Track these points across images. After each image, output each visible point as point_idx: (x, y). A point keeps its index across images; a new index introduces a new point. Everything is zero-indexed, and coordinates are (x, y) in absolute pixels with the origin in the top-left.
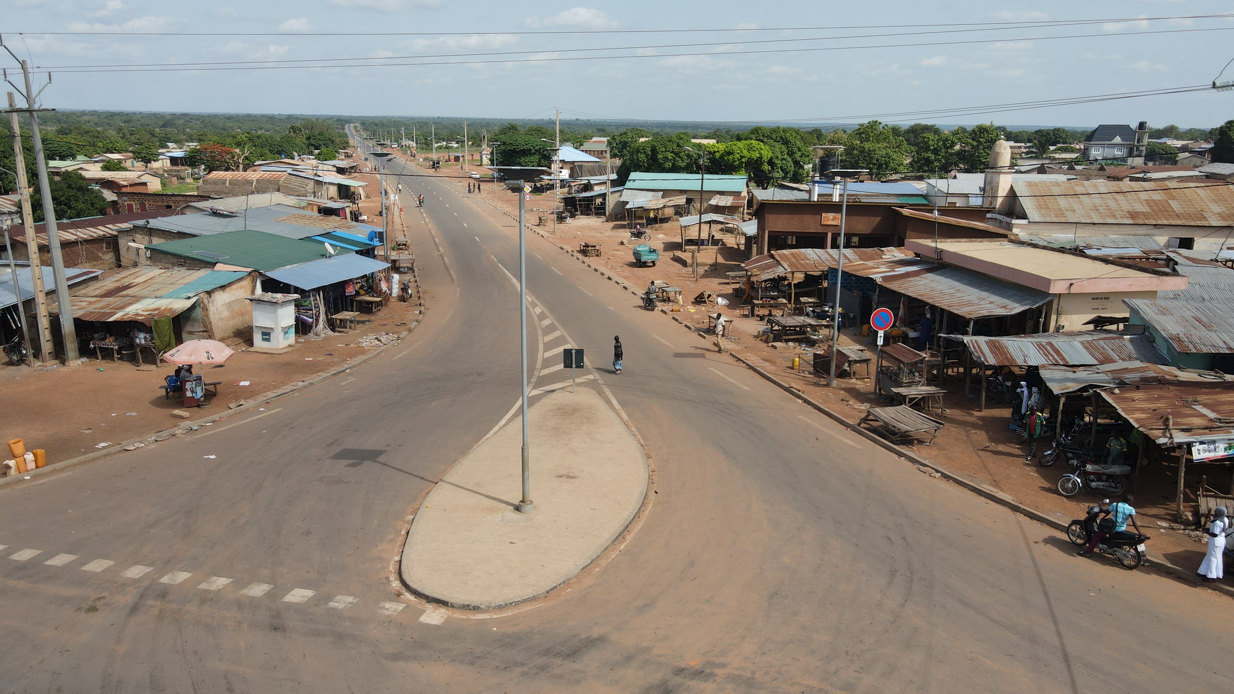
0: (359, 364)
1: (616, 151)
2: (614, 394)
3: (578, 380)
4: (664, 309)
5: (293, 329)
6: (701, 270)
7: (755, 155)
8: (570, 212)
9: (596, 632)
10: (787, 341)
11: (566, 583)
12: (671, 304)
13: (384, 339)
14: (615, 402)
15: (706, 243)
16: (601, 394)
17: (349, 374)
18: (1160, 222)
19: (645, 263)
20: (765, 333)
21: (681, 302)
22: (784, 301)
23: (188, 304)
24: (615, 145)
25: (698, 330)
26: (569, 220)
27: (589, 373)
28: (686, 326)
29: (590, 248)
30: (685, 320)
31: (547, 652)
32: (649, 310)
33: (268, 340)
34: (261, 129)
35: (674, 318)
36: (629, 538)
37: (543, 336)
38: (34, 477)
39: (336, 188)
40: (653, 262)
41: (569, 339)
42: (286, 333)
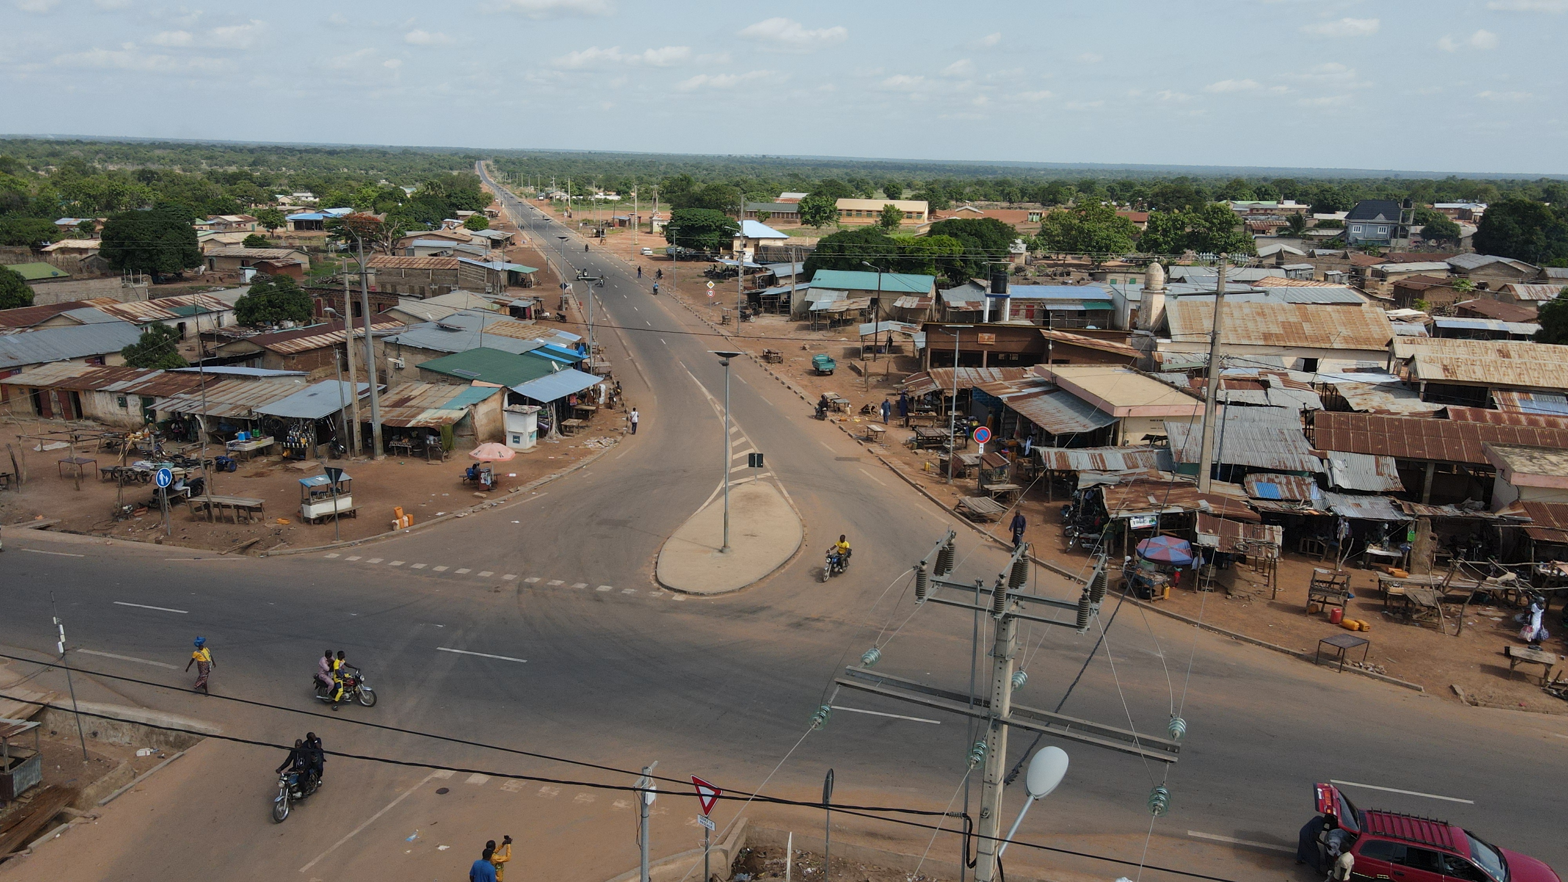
0: (591, 463)
1: (808, 217)
2: (785, 487)
3: (758, 477)
4: (833, 418)
5: (535, 434)
6: (873, 380)
7: (946, 252)
8: (754, 309)
9: (766, 605)
10: (927, 448)
11: (751, 585)
12: (840, 414)
13: (603, 441)
14: (785, 492)
15: (883, 351)
16: (775, 486)
17: (586, 469)
18: (1288, 344)
19: (823, 372)
20: (911, 441)
21: (849, 413)
22: (934, 414)
23: (462, 414)
24: (807, 209)
25: (859, 438)
26: (753, 319)
27: (768, 471)
28: (849, 435)
29: (773, 355)
30: (850, 429)
31: (740, 611)
32: (820, 419)
33: (518, 442)
34: (372, 169)
35: (840, 428)
36: (787, 567)
37: (732, 441)
38: (412, 531)
39: (506, 274)
40: (831, 372)
41: (752, 444)
42: (531, 437)
